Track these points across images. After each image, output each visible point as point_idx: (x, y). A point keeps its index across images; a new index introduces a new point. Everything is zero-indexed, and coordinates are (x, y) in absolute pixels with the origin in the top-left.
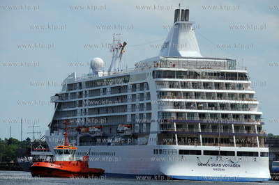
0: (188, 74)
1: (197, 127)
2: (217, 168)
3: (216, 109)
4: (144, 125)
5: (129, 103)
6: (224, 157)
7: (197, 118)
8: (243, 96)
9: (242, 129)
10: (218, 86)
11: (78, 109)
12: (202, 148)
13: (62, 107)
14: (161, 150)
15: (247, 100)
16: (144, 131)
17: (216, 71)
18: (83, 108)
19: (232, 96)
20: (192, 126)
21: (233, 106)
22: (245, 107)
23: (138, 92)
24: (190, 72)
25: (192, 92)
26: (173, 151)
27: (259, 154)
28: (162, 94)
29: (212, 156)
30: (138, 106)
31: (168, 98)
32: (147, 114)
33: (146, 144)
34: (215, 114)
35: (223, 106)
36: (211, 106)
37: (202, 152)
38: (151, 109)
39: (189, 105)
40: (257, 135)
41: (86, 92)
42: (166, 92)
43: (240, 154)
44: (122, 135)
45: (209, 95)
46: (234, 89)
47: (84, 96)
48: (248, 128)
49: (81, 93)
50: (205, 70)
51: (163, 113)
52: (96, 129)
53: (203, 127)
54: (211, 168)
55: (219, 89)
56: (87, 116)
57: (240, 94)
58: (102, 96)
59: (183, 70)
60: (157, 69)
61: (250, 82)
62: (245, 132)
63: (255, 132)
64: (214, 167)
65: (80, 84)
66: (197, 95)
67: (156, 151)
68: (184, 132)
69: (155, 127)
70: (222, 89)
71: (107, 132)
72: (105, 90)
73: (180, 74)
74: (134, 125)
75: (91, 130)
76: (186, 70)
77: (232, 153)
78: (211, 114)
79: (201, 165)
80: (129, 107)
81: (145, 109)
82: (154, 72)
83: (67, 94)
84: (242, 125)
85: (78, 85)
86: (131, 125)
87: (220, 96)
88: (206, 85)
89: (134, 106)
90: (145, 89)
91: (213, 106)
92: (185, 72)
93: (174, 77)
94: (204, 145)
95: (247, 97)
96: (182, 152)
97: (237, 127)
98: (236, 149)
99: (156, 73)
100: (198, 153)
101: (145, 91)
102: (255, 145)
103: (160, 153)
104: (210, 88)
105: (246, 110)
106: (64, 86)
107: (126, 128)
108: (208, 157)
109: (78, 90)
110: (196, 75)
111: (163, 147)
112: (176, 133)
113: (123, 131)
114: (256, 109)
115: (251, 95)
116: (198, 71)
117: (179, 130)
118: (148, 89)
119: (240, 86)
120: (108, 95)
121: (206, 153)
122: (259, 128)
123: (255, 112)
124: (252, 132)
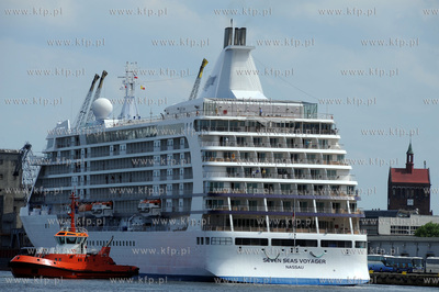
0: (247, 124)
1: (262, 205)
2: (292, 264)
3: (289, 177)
4: (181, 200)
5: (156, 167)
6: (301, 249)
7: (261, 191)
8: (328, 158)
9: (328, 207)
10: (291, 142)
11: (74, 175)
12: (269, 235)
13: (47, 172)
14: (208, 238)
15: (335, 163)
16: (181, 209)
17: (288, 120)
18: (82, 174)
19: (312, 158)
20: (254, 202)
21: (315, 173)
22: (332, 174)
23: (170, 151)
24: (250, 122)
25: (253, 152)
26: (227, 240)
27: (354, 244)
28: (209, 155)
29: (284, 248)
30: (170, 172)
31: (218, 160)
32: (185, 184)
33: (185, 229)
34: (288, 185)
35: (299, 173)
36: (282, 172)
37: (270, 242)
38: (191, 177)
39: (249, 171)
40: (350, 216)
41: (86, 149)
42: (216, 152)
43: (325, 243)
44: (146, 215)
45: (279, 156)
46: (315, 147)
47: (83, 156)
48: (337, 205)
49: (78, 152)
50: (272, 119)
51: (212, 183)
52: (104, 207)
53: (270, 204)
54: (282, 265)
55: (293, 147)
56: (88, 187)
57: (324, 155)
58: (112, 157)
59: (240, 118)
60: (201, 117)
61: (338, 137)
62: (333, 211)
63: (347, 210)
64: (287, 264)
65: (77, 138)
66: (261, 156)
67: (200, 240)
68: (242, 211)
69: (198, 204)
70: (297, 147)
71: (121, 210)
72: (116, 148)
73: (235, 125)
74: (164, 200)
75: (95, 207)
76: (244, 118)
77: (313, 243)
78: (283, 185)
79: (267, 260)
80: (156, 173)
81: (181, 177)
82: (196, 121)
83: (55, 153)
84: (328, 201)
85: (73, 139)
86: (159, 200)
87: (295, 157)
88: (274, 142)
89: (163, 172)
90: (182, 147)
91: (286, 173)
92: (243, 122)
93: (226, 130)
94: (271, 231)
95: (335, 158)
96: (239, 241)
97: (320, 205)
98: (319, 236)
99: (199, 124)
100: (264, 242)
101: (182, 151)
102: (348, 231)
103: (208, 243)
104: (280, 146)
105: (334, 179)
106: (50, 140)
107: (152, 205)
108: (278, 248)
109: (73, 148)
110: (258, 126)
111: (211, 234)
112: (231, 212)
113: (148, 210)
114: (348, 177)
115: (340, 157)
116: (261, 120)
117: (236, 209)
118: (187, 146)
119: (324, 143)
120: (123, 155)
121: (276, 242)
122: (353, 206)
123: (346, 181)
124: (342, 211)
